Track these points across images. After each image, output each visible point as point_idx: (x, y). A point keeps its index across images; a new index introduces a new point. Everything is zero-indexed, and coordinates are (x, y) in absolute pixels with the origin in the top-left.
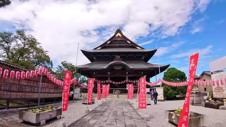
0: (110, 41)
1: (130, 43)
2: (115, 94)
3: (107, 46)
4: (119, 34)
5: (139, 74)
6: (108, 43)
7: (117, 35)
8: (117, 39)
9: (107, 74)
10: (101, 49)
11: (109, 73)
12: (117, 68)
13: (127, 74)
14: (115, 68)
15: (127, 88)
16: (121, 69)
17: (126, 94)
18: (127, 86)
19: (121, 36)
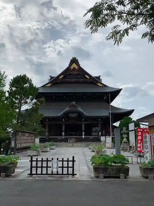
0: (63, 76)
1: (89, 78)
2: (70, 143)
3: (59, 82)
4: (74, 65)
6: (60, 78)
7: (72, 67)
9: (62, 121)
10: (51, 86)
12: (73, 116)
13: (83, 121)
14: (71, 115)
15: (83, 137)
16: (76, 116)
17: (82, 143)
18: (83, 133)
19: (78, 68)
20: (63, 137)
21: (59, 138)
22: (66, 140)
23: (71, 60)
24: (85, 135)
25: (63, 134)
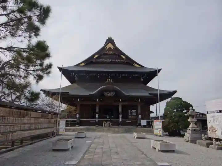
0: (98, 55)
1: (125, 58)
2: (105, 127)
3: (94, 61)
4: (110, 45)
5: (136, 101)
6: (94, 57)
7: (108, 47)
8: (107, 53)
9: (96, 101)
10: (85, 65)
11: (98, 100)
12: (109, 95)
13: (120, 102)
14: (106, 94)
15: (120, 120)
16: (113, 95)
17: (119, 127)
18: (121, 116)
19: (113, 48)
20: (97, 120)
21: (92, 120)
22: (100, 124)
23: (107, 40)
24: (122, 118)
25: (97, 116)
